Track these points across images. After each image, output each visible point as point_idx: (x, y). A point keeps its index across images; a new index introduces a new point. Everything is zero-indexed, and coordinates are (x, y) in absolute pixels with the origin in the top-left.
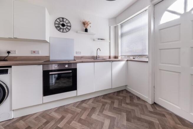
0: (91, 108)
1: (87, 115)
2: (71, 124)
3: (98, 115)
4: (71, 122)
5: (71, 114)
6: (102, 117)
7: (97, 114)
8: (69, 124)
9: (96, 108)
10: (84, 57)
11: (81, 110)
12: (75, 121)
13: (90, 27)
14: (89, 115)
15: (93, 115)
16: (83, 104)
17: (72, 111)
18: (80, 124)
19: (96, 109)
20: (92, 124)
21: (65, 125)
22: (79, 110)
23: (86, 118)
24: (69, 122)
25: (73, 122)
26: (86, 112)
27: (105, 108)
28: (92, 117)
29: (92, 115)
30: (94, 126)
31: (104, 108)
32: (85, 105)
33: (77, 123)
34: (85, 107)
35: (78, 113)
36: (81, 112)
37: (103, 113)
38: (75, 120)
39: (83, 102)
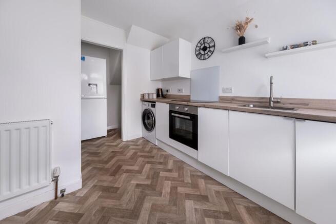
0: (203, 194)
1: (187, 193)
2: (166, 182)
3: (196, 210)
4: (168, 180)
5: (179, 175)
6: (196, 219)
7: (197, 207)
8: (165, 180)
9: (208, 201)
10: (238, 99)
11: (190, 182)
12: (171, 184)
13: (256, 26)
14: (188, 196)
15: (192, 202)
16: (203, 180)
17: (183, 173)
18: (169, 191)
19: (206, 202)
20: (175, 205)
21: (163, 177)
22: (188, 180)
23: (181, 194)
24: (167, 179)
25: (170, 182)
26: (190, 189)
27: (221, 220)
28: (186, 201)
29: (191, 200)
30: (174, 208)
31: (220, 218)
32: (204, 183)
33: (169, 187)
34: (198, 185)
35: (183, 181)
36: (187, 183)
37: (206, 219)
38: (173, 182)
39: (207, 178)
